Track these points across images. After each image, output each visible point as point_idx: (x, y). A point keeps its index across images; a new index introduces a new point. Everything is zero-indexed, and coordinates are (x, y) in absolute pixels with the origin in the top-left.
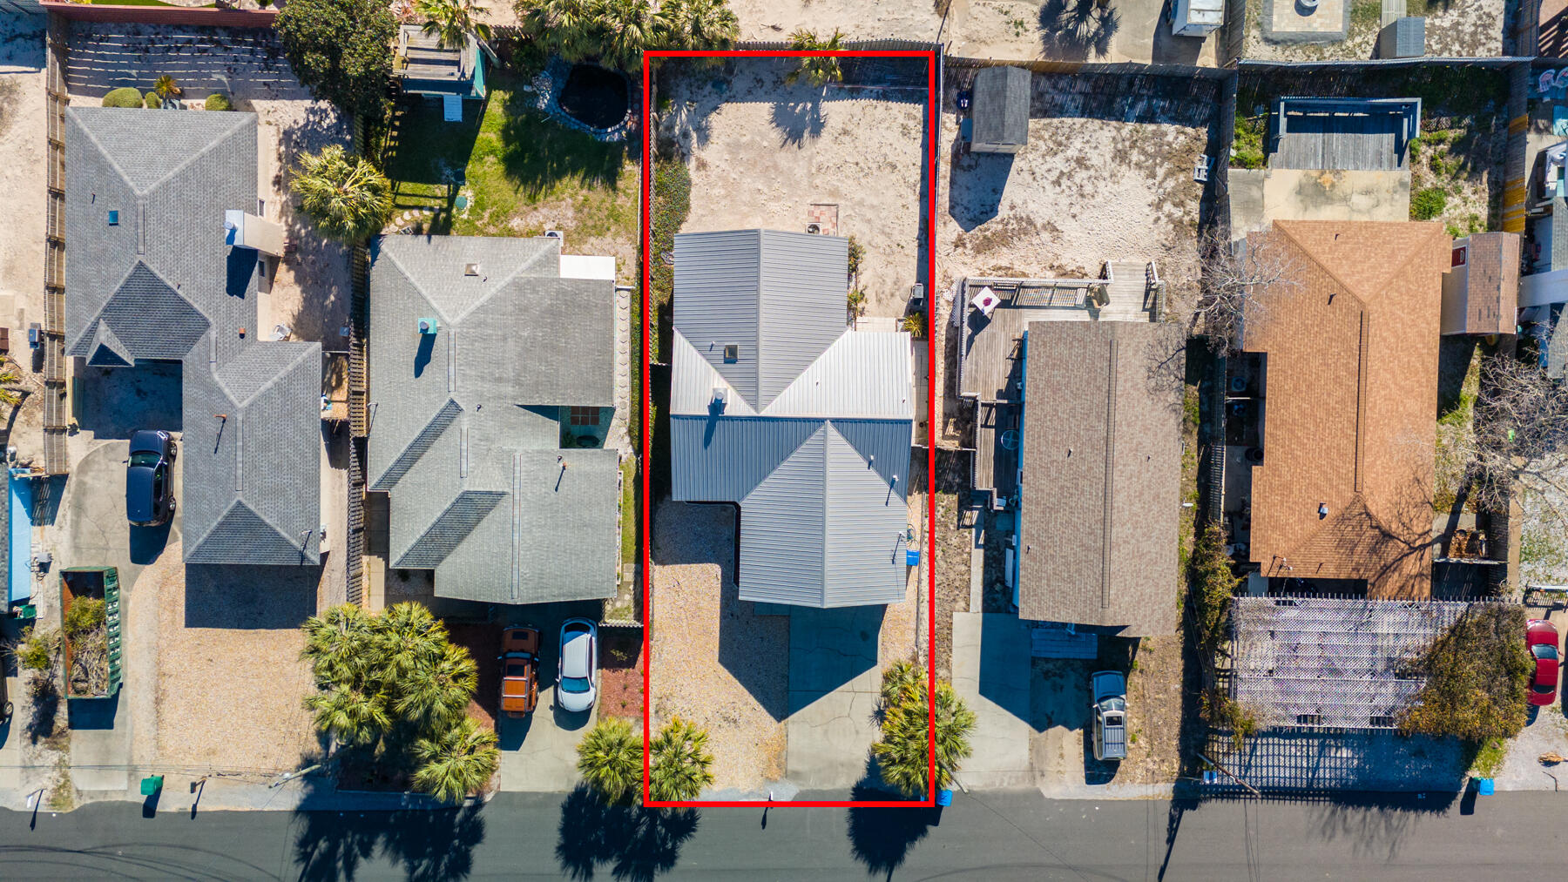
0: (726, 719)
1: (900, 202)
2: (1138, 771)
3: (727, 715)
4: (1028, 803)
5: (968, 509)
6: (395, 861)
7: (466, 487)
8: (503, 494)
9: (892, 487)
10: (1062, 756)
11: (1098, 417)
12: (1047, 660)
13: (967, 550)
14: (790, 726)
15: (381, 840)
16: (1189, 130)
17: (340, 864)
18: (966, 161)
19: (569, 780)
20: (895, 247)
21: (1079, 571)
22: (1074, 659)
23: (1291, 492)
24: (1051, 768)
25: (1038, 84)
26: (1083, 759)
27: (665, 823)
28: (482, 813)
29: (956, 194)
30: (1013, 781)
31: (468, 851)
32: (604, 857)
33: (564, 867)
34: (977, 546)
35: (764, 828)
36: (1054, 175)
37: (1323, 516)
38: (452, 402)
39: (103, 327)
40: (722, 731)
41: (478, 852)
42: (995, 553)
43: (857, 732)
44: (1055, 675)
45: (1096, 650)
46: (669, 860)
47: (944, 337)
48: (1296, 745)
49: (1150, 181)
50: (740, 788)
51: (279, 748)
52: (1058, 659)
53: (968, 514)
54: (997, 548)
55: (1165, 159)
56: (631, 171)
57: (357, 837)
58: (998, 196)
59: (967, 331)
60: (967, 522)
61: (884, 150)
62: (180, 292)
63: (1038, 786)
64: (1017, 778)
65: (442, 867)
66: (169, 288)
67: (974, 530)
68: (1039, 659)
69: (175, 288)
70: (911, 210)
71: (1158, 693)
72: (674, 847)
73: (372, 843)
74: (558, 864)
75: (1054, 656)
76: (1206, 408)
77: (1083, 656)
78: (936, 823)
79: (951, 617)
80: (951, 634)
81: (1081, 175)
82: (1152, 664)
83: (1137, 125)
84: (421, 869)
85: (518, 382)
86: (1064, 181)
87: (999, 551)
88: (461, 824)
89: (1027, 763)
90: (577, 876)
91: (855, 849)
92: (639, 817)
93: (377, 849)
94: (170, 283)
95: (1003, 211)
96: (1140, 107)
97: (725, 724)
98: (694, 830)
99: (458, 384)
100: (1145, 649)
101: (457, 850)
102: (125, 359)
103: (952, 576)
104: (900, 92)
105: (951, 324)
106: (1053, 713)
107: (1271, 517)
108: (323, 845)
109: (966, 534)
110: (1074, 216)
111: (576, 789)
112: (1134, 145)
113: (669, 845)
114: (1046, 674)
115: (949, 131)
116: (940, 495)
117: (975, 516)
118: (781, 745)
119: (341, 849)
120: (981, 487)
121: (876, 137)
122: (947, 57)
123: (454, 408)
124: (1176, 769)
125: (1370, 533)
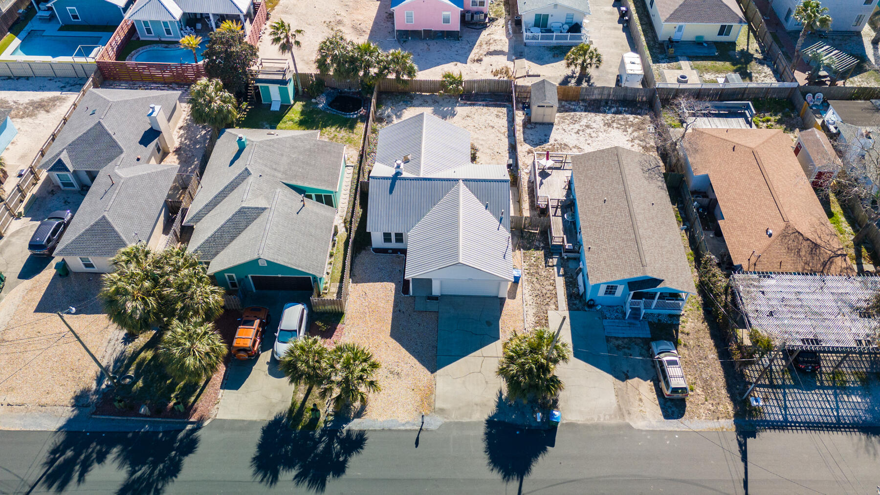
0: (391, 373)
1: (497, 138)
2: (702, 411)
3: (392, 370)
4: (622, 432)
5: (550, 258)
6: (121, 466)
7: (244, 205)
8: (265, 209)
9: (500, 222)
10: (641, 400)
11: (618, 183)
12: (617, 338)
13: (552, 278)
14: (438, 378)
15: (115, 450)
16: (639, 117)
17: (77, 467)
18: (529, 126)
19: (270, 413)
20: (496, 153)
21: (623, 252)
22: (635, 338)
23: (746, 228)
24: (635, 409)
25: (561, 103)
26: (657, 402)
27: (341, 442)
28: (199, 433)
29: (526, 136)
30: (607, 417)
31: (180, 460)
32: (289, 466)
33: (255, 473)
34: (559, 275)
35: (417, 446)
36: (576, 130)
37: (770, 235)
38: (246, 169)
39: (65, 152)
40: (389, 380)
41: (188, 462)
42: (571, 280)
43: (487, 382)
44: (624, 347)
45: (649, 332)
46: (339, 469)
47: (527, 186)
48: (816, 394)
49: (625, 133)
50: (399, 419)
51: (61, 388)
52: (624, 338)
53: (551, 260)
54: (572, 277)
55: (630, 126)
56: (360, 127)
57: (98, 447)
58: (548, 137)
59: (538, 179)
60: (550, 264)
61: (487, 122)
62: (114, 137)
63: (627, 421)
64: (610, 415)
65: (157, 472)
66: (109, 134)
67: (555, 268)
68: (611, 337)
69: (112, 135)
70: (503, 140)
71: (701, 360)
72: (345, 461)
73: (107, 452)
74: (251, 471)
75: (621, 335)
76: (683, 215)
77: (641, 336)
78: (553, 445)
79: (547, 313)
80: (547, 323)
81: (588, 131)
82: (691, 342)
83: (613, 115)
84: (139, 473)
85: (285, 173)
86: (581, 133)
87: (573, 278)
88: (181, 440)
89: (616, 405)
90: (265, 479)
91: (490, 463)
92: (321, 436)
93: (110, 457)
94: (110, 132)
95: (551, 141)
96: (613, 110)
97: (391, 376)
98: (362, 448)
99: (252, 162)
100: (682, 332)
101: (172, 459)
102: (69, 168)
103: (544, 291)
104: (494, 105)
105: (529, 181)
106: (628, 371)
107: (739, 241)
108: (69, 453)
109: (551, 270)
110: (589, 144)
111: (275, 418)
112: (613, 122)
113: (341, 459)
114: (618, 347)
115: (520, 117)
116: (532, 251)
117: (555, 261)
118: (430, 390)
119: (82, 457)
120: (557, 241)
121: (483, 118)
122: (516, 86)
123: (246, 173)
124: (730, 408)
125: (805, 243)
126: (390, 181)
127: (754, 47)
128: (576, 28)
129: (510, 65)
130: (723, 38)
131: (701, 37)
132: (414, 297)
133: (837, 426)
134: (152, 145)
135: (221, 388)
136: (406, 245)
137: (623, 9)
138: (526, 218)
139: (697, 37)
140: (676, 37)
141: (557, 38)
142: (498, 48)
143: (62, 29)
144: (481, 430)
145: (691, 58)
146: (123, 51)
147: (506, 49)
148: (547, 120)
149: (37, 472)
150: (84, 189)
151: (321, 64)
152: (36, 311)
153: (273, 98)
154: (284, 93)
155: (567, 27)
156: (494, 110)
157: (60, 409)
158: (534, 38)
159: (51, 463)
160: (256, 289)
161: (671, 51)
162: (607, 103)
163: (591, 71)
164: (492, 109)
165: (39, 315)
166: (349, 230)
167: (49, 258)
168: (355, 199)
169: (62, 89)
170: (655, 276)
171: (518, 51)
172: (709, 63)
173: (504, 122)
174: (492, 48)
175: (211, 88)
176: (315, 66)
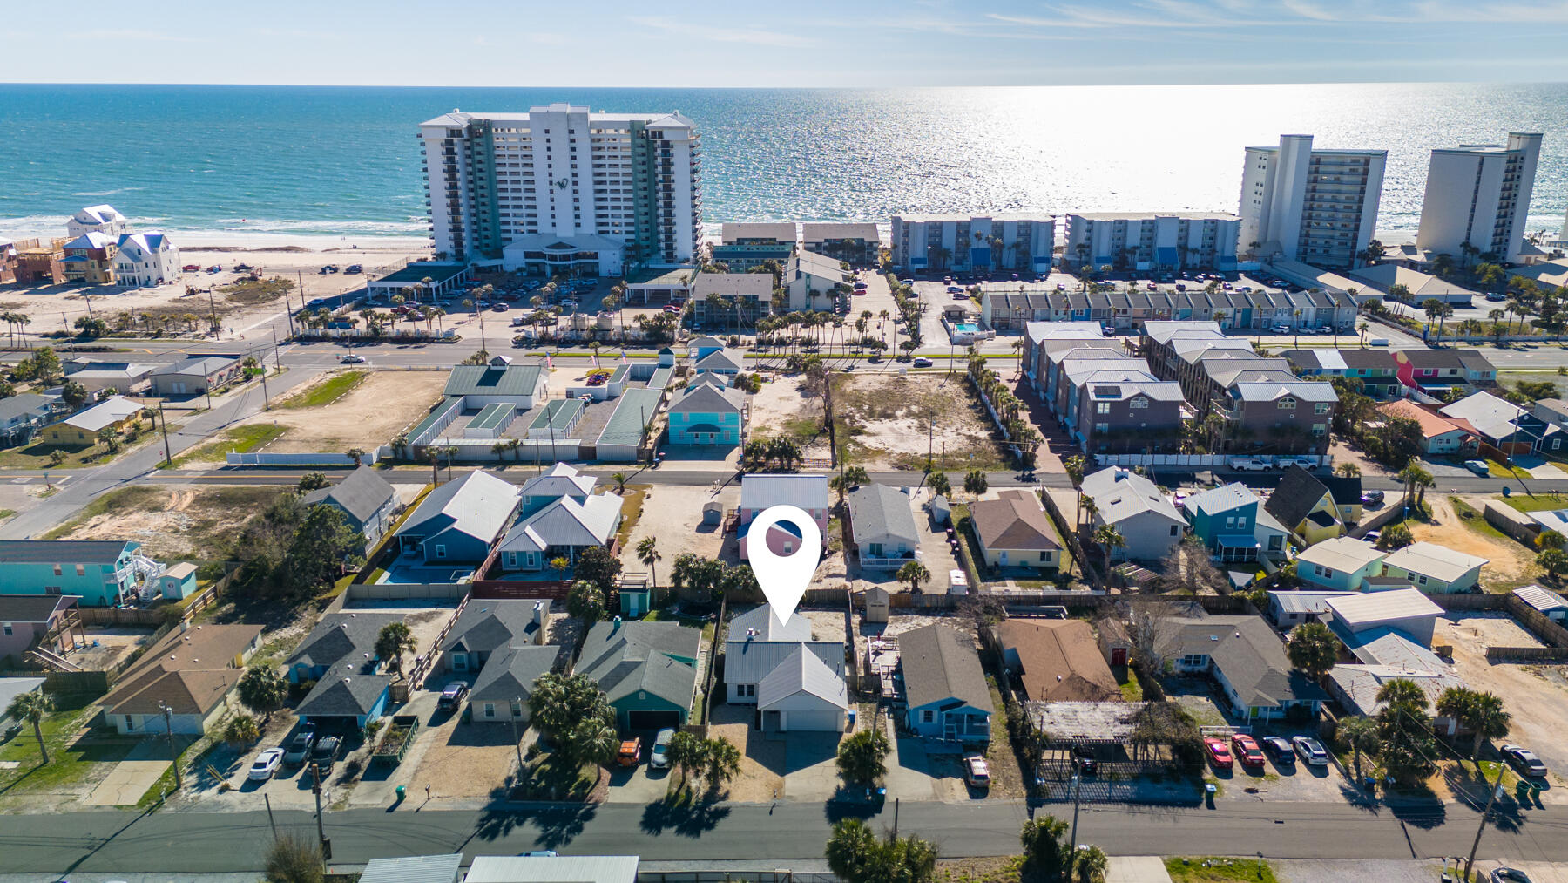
0: (750, 776)
2: (1001, 793)
4: (936, 805)
5: (882, 707)
6: (536, 827)
7: (626, 660)
8: (643, 663)
10: (953, 790)
11: (934, 646)
12: (936, 754)
14: (786, 779)
15: (529, 819)
17: (502, 828)
18: (865, 624)
19: (651, 798)
21: (936, 686)
24: (948, 792)
25: (894, 608)
26: (965, 788)
28: (596, 810)
29: (862, 630)
30: (925, 798)
31: (583, 823)
32: (670, 825)
33: (643, 829)
34: (889, 720)
35: (771, 814)
37: (1059, 680)
39: (463, 637)
41: (588, 825)
42: (899, 719)
43: (827, 781)
44: (941, 760)
45: (963, 751)
46: (710, 827)
47: (861, 661)
48: (1096, 784)
49: (952, 630)
50: (756, 800)
51: (479, 787)
54: (900, 717)
55: (957, 625)
56: (713, 625)
57: (516, 818)
58: (882, 631)
59: (872, 657)
60: (882, 710)
61: (827, 622)
63: (941, 799)
64: (927, 797)
69: (503, 624)
71: (1004, 766)
72: (714, 823)
73: (524, 820)
74: (639, 828)
75: (939, 753)
82: (998, 757)
88: (582, 813)
89: (932, 791)
90: (651, 832)
92: (694, 810)
93: (527, 822)
94: (502, 622)
95: (886, 632)
97: (749, 778)
98: (727, 816)
99: (626, 638)
100: (991, 751)
101: (577, 822)
102: (467, 650)
104: (833, 609)
105: (864, 658)
106: (943, 773)
107: (1036, 686)
108: (494, 821)
109: (882, 715)
111: (656, 801)
113: (711, 822)
115: (856, 619)
116: (866, 704)
117: (886, 709)
118: (780, 786)
119: (505, 823)
120: (887, 694)
121: (823, 619)
122: (852, 594)
123: (624, 642)
124: (1024, 793)
125: (1087, 685)
126: (743, 645)
127: (1076, 570)
128: (910, 554)
129: (849, 584)
130: (1045, 564)
131: (1025, 562)
132: (765, 733)
133: (1110, 800)
134: (534, 634)
135: (609, 785)
136: (757, 699)
137: (954, 542)
138: (861, 677)
139: (1022, 562)
140: (1002, 562)
141: (891, 563)
142: (837, 572)
143: (426, 564)
144: (823, 807)
145: (1014, 578)
146: (490, 574)
147: (844, 572)
148: (881, 619)
149: (471, 831)
150: (482, 663)
151: (676, 578)
152: (449, 744)
153: (632, 607)
154: (642, 600)
155: (900, 554)
156: (834, 614)
157: (482, 799)
158: (870, 563)
159: (482, 826)
160: (632, 727)
161: (997, 572)
162: (936, 609)
163: (921, 585)
164: (831, 613)
165: (451, 747)
166: (706, 693)
167: (455, 710)
168: (711, 666)
169: (437, 606)
170: (960, 698)
171: (854, 573)
172: (1033, 582)
173: (843, 622)
174: (831, 572)
175: (589, 586)
176: (670, 580)
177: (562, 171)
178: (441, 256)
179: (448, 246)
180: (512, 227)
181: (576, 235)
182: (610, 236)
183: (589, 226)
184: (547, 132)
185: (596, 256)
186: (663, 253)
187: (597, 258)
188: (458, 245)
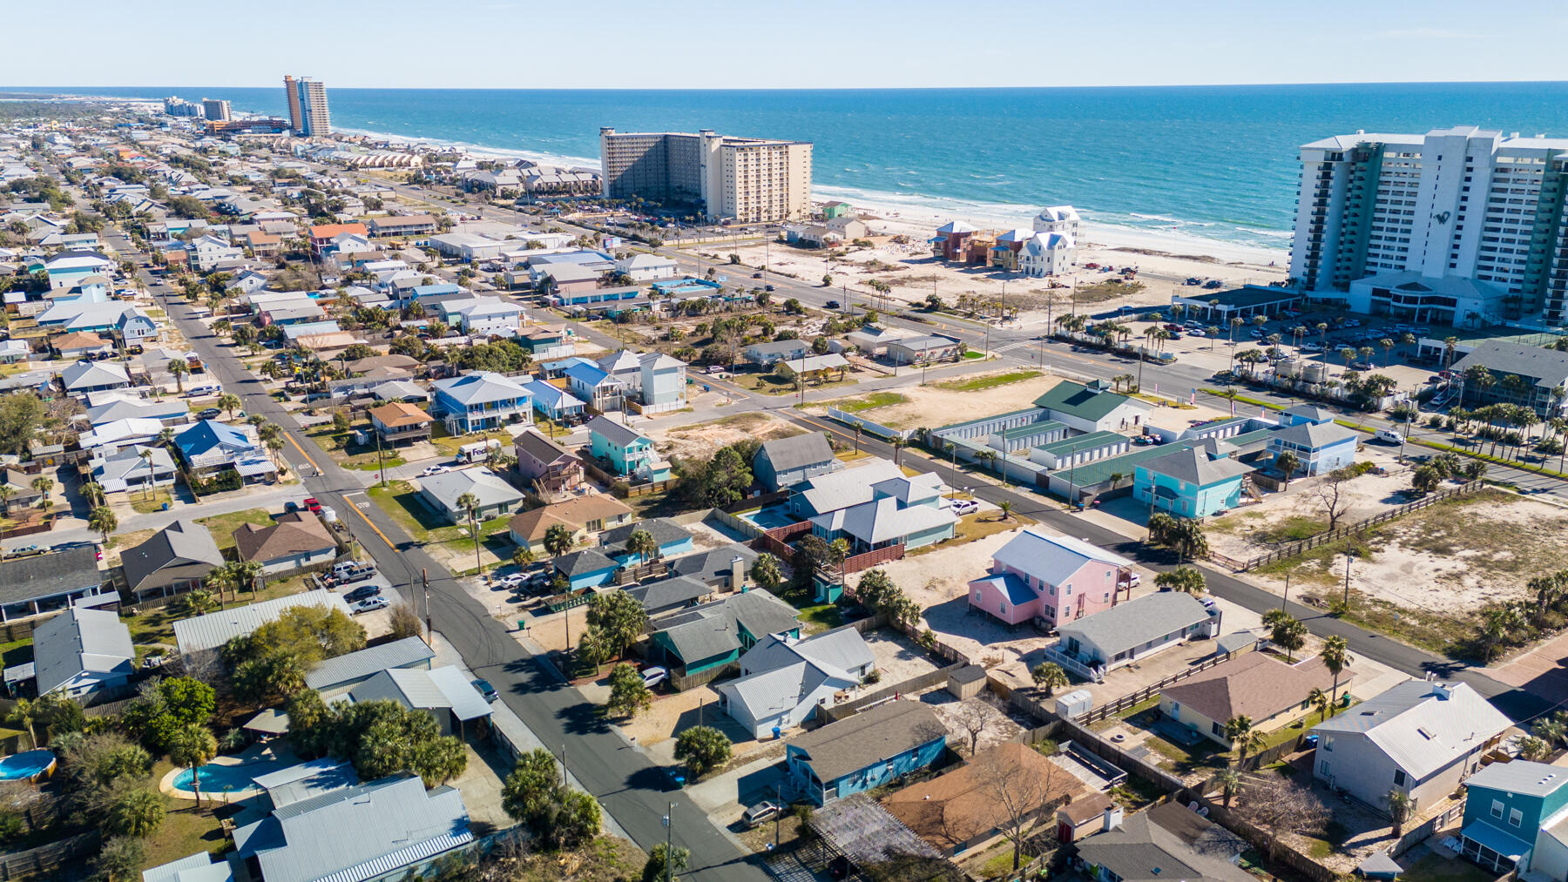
14: (670, 740)
37: (925, 799)
118: (659, 741)
128: (1095, 664)
130: (1216, 738)
131: (1195, 726)
139: (1192, 724)
141: (1070, 663)
147: (1025, 652)
170: (811, 754)
172: (1168, 745)
177: (1449, 203)
178: (1292, 281)
179: (1301, 272)
180: (1379, 260)
181: (1447, 276)
182: (1491, 283)
183: (1466, 267)
184: (1440, 158)
185: (1453, 303)
186: (1546, 311)
187: (1454, 305)
188: (1312, 274)
